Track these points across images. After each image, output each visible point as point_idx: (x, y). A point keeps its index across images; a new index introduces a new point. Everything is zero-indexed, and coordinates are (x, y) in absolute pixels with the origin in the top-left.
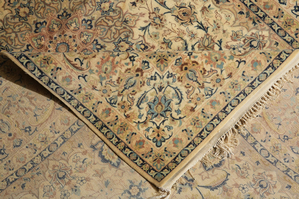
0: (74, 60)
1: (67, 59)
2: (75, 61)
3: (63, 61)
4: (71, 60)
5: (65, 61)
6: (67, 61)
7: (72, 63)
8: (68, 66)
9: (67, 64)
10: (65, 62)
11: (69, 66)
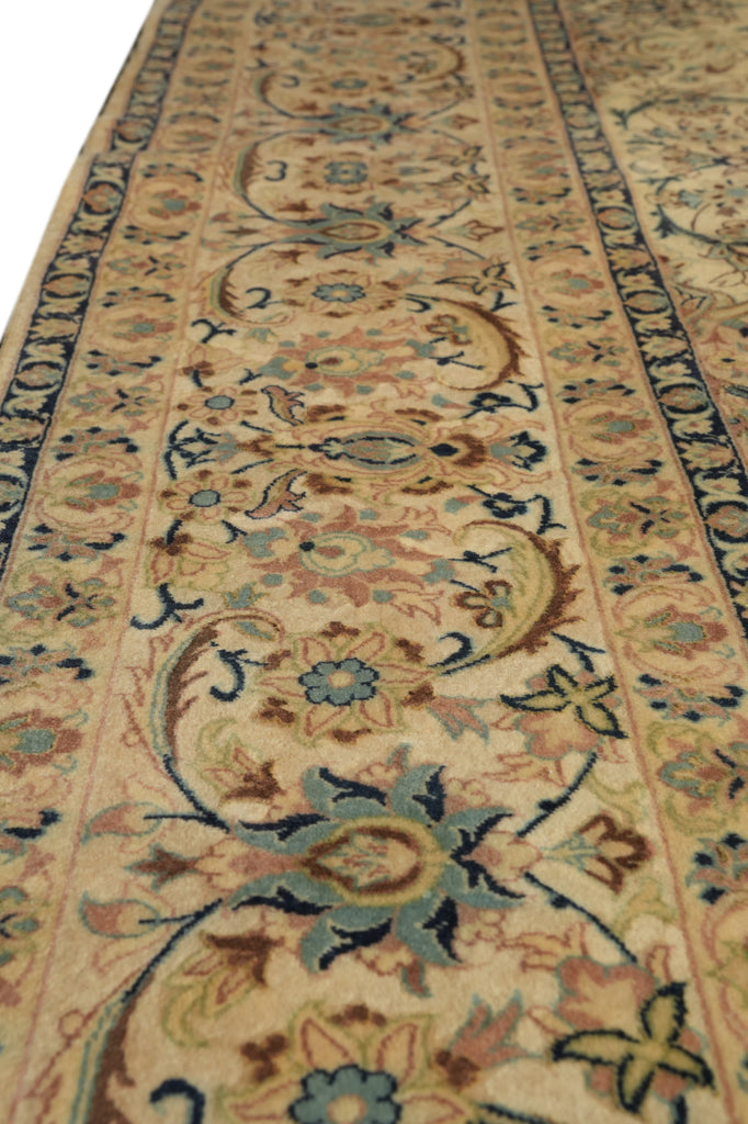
0: (148, 1082)
1: (117, 1036)
2: (156, 1096)
3: (73, 1024)
4: (134, 1065)
5: (86, 1034)
6: (98, 1046)
7: (115, 1091)
8: (56, 1084)
9: (69, 1066)
10: (68, 1041)
11: (68, 1092)
